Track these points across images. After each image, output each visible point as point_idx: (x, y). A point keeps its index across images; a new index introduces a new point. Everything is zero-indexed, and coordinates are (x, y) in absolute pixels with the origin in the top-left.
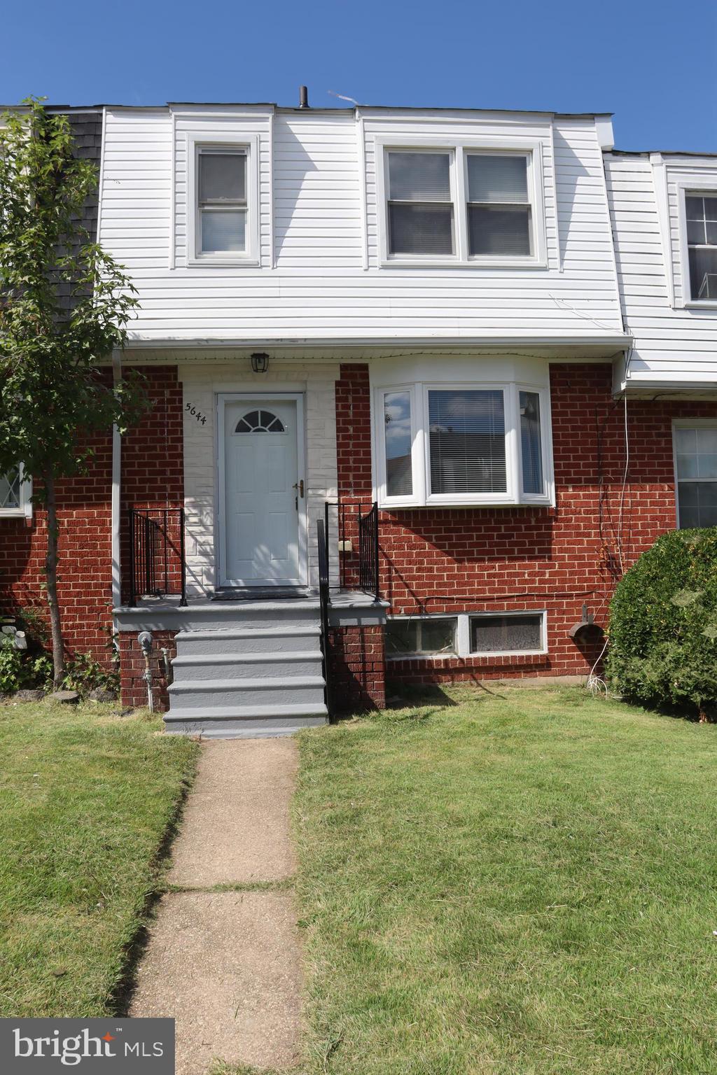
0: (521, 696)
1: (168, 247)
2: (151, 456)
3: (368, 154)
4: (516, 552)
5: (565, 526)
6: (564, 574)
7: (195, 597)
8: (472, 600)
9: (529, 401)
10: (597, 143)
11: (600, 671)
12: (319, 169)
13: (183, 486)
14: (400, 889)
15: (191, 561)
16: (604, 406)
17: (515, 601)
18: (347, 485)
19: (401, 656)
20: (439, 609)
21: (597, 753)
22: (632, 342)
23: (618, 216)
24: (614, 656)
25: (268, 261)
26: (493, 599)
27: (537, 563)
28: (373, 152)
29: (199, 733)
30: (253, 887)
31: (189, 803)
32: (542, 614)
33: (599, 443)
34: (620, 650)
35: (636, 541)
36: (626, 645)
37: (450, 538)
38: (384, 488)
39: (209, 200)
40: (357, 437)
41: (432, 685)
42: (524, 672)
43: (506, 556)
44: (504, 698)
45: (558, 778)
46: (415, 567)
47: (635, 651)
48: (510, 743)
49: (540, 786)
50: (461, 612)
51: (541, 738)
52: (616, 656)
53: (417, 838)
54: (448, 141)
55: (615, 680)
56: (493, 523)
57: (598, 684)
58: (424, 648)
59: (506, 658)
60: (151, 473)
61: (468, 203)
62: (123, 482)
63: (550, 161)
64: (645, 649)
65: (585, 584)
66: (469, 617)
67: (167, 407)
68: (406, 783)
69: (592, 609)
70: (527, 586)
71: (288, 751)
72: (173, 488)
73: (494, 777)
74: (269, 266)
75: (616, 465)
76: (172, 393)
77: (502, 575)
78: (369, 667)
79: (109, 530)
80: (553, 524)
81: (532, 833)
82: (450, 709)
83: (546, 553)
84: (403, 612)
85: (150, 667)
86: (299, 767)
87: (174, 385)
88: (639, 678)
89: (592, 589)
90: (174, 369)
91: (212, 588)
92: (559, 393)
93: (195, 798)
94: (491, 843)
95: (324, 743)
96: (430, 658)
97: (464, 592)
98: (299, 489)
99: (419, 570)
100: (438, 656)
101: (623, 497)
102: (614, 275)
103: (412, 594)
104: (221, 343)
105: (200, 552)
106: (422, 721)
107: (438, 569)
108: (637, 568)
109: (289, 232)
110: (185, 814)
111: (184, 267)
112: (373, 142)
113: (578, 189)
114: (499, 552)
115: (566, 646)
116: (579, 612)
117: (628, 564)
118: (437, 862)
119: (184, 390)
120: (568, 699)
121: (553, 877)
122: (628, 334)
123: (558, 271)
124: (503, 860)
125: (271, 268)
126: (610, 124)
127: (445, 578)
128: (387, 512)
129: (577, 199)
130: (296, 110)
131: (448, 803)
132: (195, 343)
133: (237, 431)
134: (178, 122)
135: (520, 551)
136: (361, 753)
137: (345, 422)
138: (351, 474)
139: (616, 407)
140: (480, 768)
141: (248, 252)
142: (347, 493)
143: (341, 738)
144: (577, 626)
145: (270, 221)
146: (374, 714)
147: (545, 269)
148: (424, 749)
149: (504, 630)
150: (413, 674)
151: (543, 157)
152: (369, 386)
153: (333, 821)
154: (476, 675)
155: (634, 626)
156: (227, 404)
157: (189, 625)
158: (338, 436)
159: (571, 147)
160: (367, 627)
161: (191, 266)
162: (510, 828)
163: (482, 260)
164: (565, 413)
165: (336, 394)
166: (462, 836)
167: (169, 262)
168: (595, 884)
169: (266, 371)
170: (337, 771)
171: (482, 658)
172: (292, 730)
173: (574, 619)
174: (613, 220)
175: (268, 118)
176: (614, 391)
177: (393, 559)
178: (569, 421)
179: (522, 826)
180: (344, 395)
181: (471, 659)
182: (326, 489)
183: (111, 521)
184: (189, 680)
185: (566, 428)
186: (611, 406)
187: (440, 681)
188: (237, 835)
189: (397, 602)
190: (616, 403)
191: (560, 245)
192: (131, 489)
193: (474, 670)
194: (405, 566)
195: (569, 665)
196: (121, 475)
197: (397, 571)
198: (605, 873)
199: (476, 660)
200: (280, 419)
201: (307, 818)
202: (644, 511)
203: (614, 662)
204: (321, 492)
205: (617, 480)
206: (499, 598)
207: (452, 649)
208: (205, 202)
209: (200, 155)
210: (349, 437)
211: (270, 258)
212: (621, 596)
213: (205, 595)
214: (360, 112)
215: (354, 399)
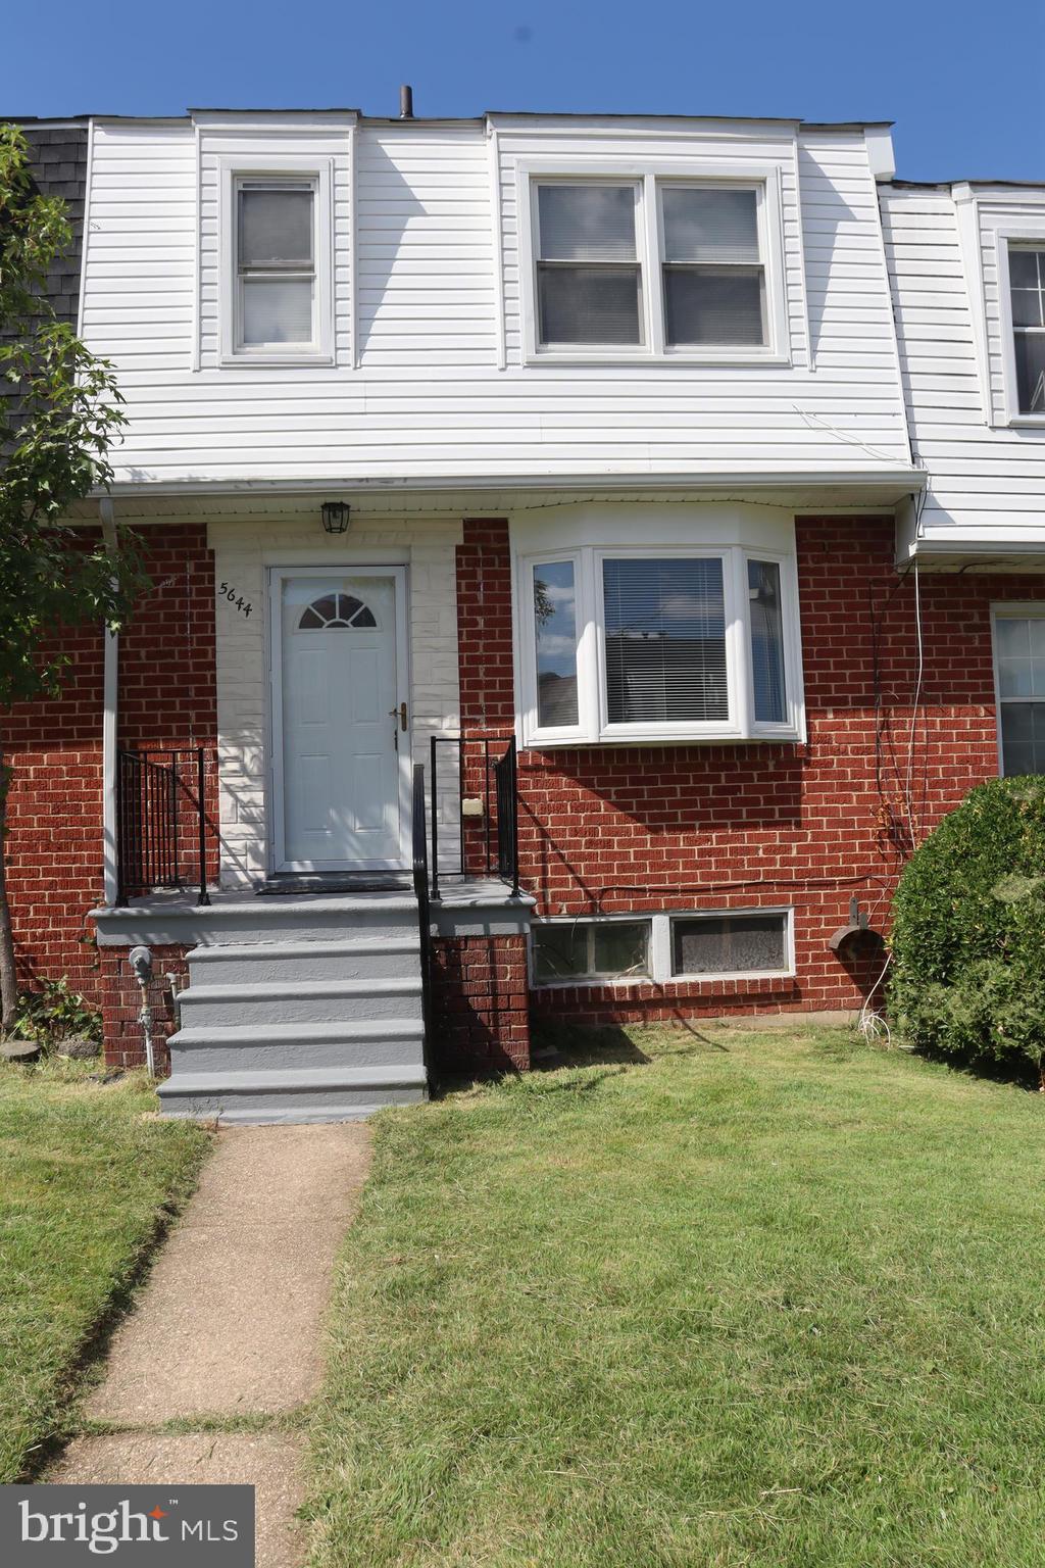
0: (751, 1045)
1: (190, 337)
2: (164, 668)
3: (505, 188)
4: (744, 816)
5: (823, 773)
6: (821, 849)
7: (236, 889)
8: (674, 891)
9: (762, 576)
10: (868, 168)
11: (878, 1004)
12: (429, 213)
13: (216, 713)
14: (494, 1443)
15: (229, 833)
16: (883, 582)
17: (743, 893)
18: (476, 710)
19: (562, 981)
20: (622, 907)
21: (868, 1154)
22: (926, 480)
23: (901, 282)
24: (900, 980)
25: (347, 356)
26: (709, 890)
27: (778, 832)
28: (513, 185)
29: (214, 1114)
30: (237, 1424)
31: (168, 1246)
32: (787, 913)
33: (874, 641)
34: (910, 972)
35: (936, 796)
36: (919, 964)
37: (638, 794)
38: (533, 716)
39: (255, 263)
40: (491, 635)
41: (613, 1026)
42: (758, 1006)
43: (729, 822)
44: (726, 1050)
45: (799, 1206)
46: (584, 840)
47: (934, 975)
48: (725, 1136)
49: (767, 1222)
50: (658, 911)
51: (777, 1125)
52: (903, 981)
53: (538, 1331)
54: (632, 167)
55: (903, 1019)
56: (707, 769)
57: (875, 1024)
58: (598, 969)
59: (730, 984)
60: (165, 693)
61: (664, 264)
62: (121, 708)
63: (794, 197)
64: (950, 971)
65: (854, 865)
66: (671, 918)
67: (191, 589)
68: (535, 1217)
69: (866, 905)
70: (761, 869)
71: (356, 1147)
72: (199, 717)
73: (690, 1203)
74: (349, 365)
75: (902, 676)
76: (198, 568)
77: (721, 852)
78: (502, 1003)
79: (100, 784)
80: (804, 770)
81: (745, 1323)
82: (634, 1070)
83: (791, 816)
84: (565, 912)
85: (149, 1004)
86: (367, 1177)
87: (201, 555)
88: (940, 1018)
89: (866, 874)
90: (201, 529)
91: (262, 875)
92: (810, 562)
93: (182, 1237)
94: (671, 1343)
95: (415, 1133)
96: (608, 983)
97: (661, 879)
98: (400, 716)
99: (590, 844)
100: (620, 982)
101: (915, 726)
102: (896, 376)
103: (579, 882)
104: (273, 486)
105: (242, 817)
106: (583, 1093)
107: (619, 842)
108: (935, 839)
109: (381, 312)
110: (155, 1269)
111: (215, 367)
112: (512, 168)
113: (839, 241)
114: (718, 815)
115: (825, 964)
116: (845, 909)
117: (923, 833)
118: (565, 1384)
119: (218, 561)
120: (828, 1049)
121: (777, 1421)
122: (919, 467)
123: (807, 369)
124: (686, 1382)
125: (351, 368)
126: (889, 139)
127: (632, 858)
128: (539, 752)
129: (836, 256)
130: (392, 120)
131: (602, 1257)
132: (232, 487)
133: (302, 626)
134: (205, 140)
135: (750, 814)
136: (472, 1154)
137: (471, 611)
138: (481, 693)
139: (902, 584)
140: (668, 1186)
141: (317, 345)
142: (475, 723)
143: (445, 1124)
144: (842, 932)
145: (351, 294)
146: (509, 1078)
147: (786, 366)
148: (578, 1148)
149: (727, 938)
150: (581, 1010)
151: (783, 189)
152: (509, 554)
153: (398, 1291)
154: (682, 1011)
155: (932, 934)
156: (285, 582)
157: (212, 936)
158: (460, 634)
159: (828, 175)
160: (499, 937)
161: (226, 366)
162: (707, 1310)
163: (686, 352)
164: (821, 595)
165: (457, 566)
166: (619, 1328)
167: (191, 361)
168: (856, 1439)
169: (344, 530)
170: (424, 1190)
171: (692, 984)
172: (369, 1111)
173: (839, 922)
174: (893, 289)
175: (347, 132)
176: (899, 559)
177: (549, 826)
178: (827, 607)
179: (729, 1307)
180: (471, 569)
181: (673, 985)
182: (441, 717)
183: (101, 769)
184: (206, 1025)
185: (823, 619)
186: (894, 583)
187: (625, 1021)
188: (233, 1312)
189: (555, 896)
190: (901, 577)
191: (811, 328)
192: (133, 719)
193: (679, 1004)
194: (568, 838)
195: (830, 993)
196: (119, 697)
197: (554, 847)
198: (875, 1412)
199: (683, 986)
200: (371, 609)
201: (355, 1284)
202: (947, 749)
203: (901, 991)
204: (433, 721)
205: (904, 700)
206: (717, 889)
207: (644, 970)
208: (248, 266)
209: (239, 192)
210: (478, 635)
211: (351, 352)
212: (912, 885)
213: (250, 886)
214: (492, 122)
215: (486, 575)
